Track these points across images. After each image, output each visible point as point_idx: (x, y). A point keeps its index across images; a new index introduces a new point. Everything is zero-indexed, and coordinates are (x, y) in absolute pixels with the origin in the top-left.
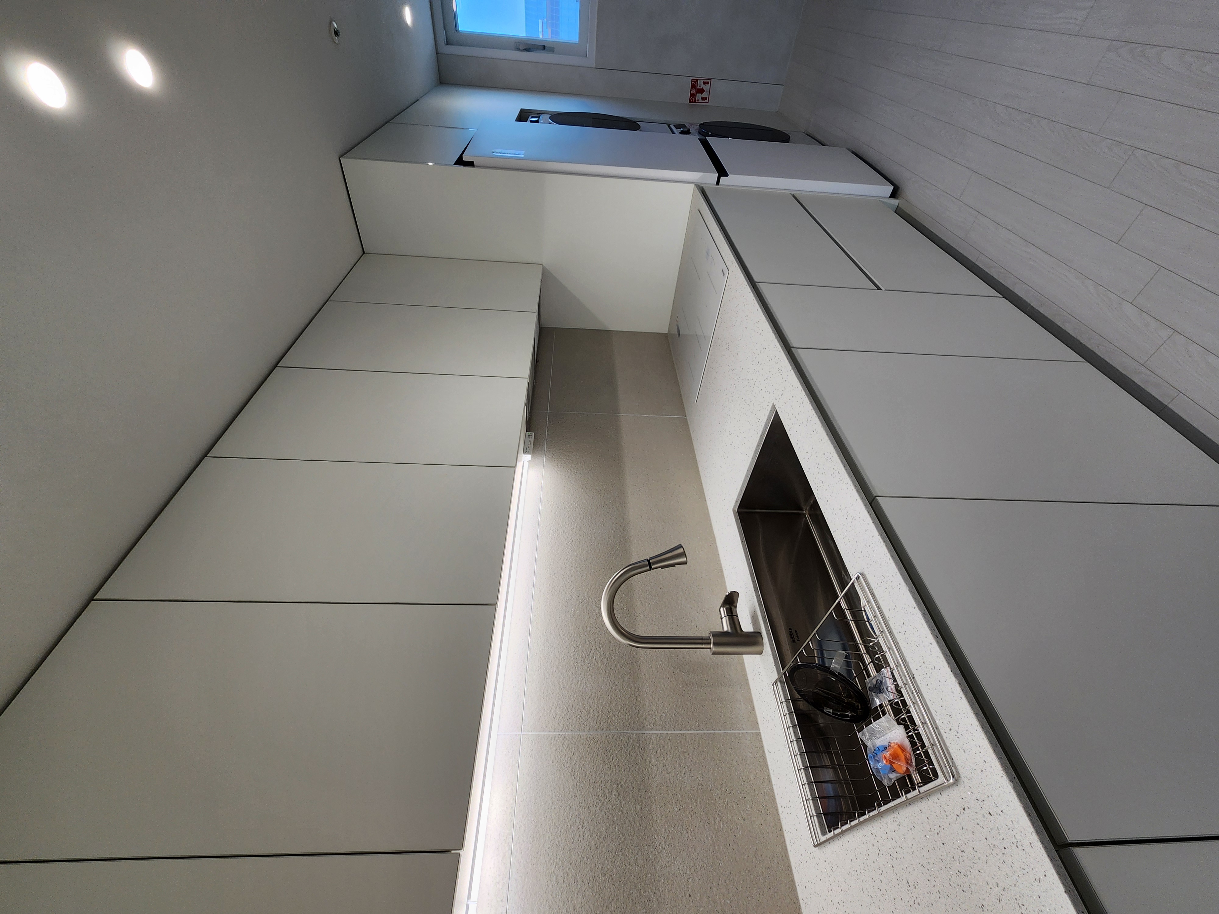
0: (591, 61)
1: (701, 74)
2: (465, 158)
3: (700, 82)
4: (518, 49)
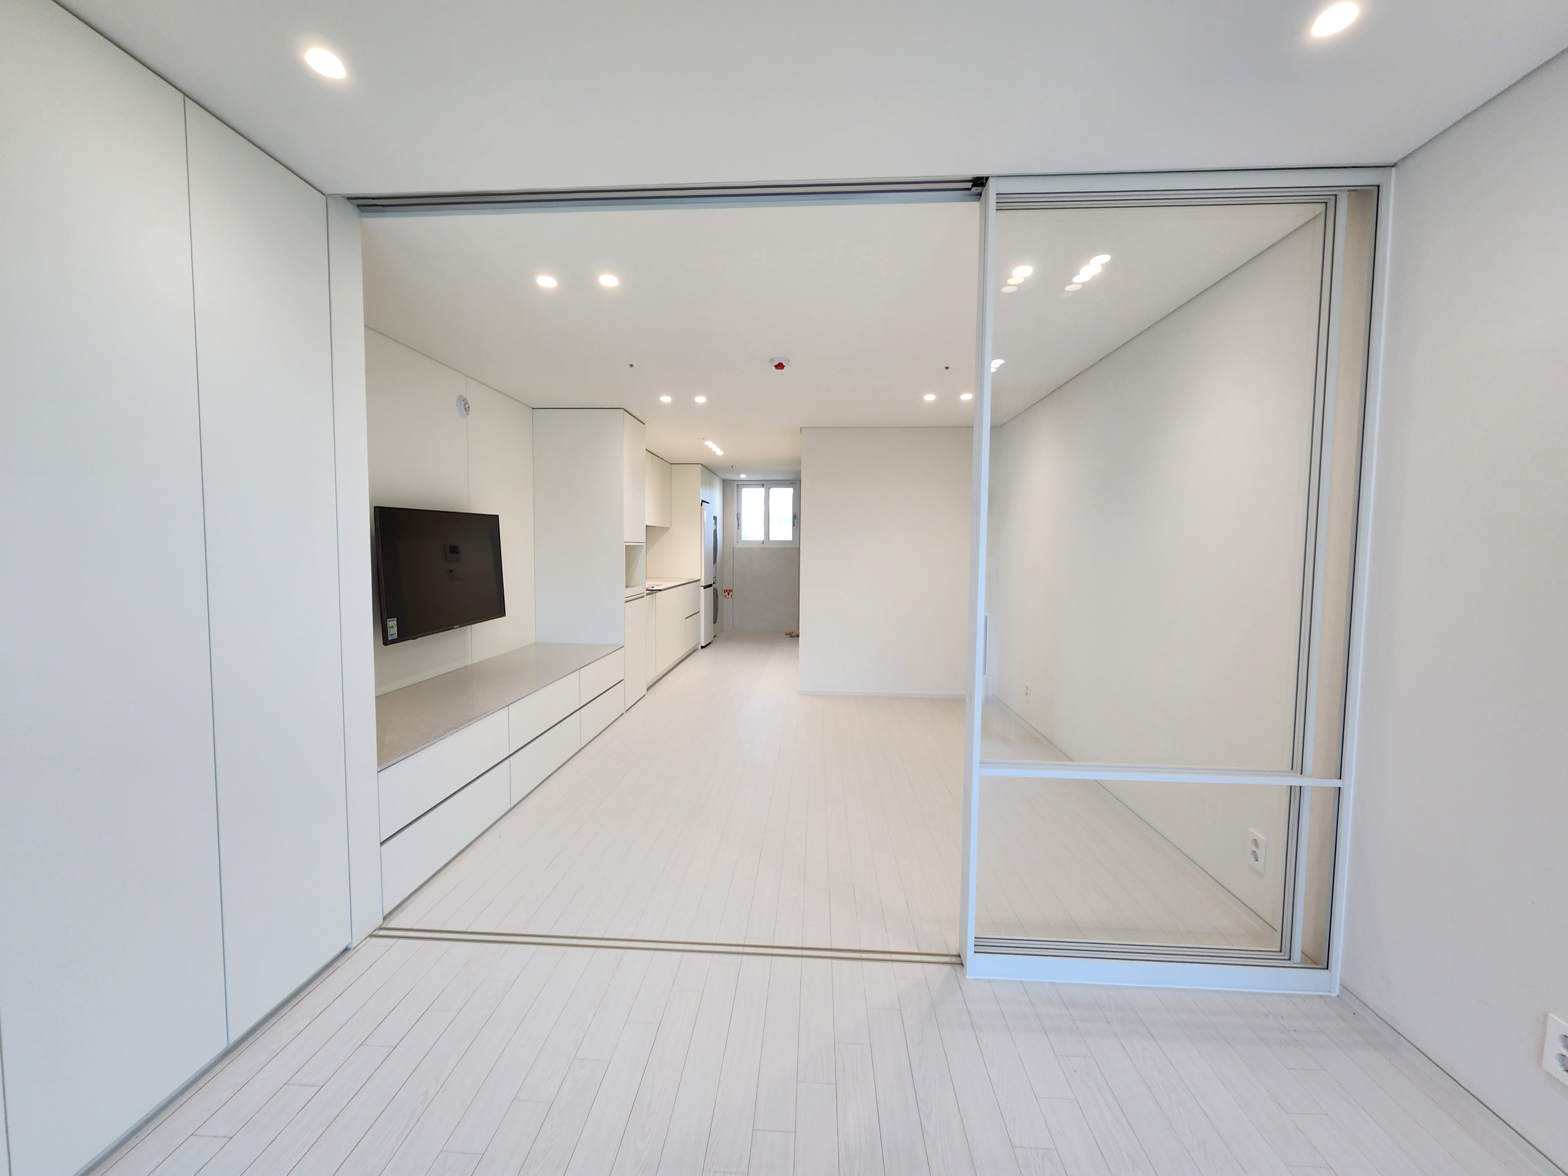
0: (736, 546)
1: (735, 593)
2: (704, 503)
3: (732, 593)
4: (737, 515)
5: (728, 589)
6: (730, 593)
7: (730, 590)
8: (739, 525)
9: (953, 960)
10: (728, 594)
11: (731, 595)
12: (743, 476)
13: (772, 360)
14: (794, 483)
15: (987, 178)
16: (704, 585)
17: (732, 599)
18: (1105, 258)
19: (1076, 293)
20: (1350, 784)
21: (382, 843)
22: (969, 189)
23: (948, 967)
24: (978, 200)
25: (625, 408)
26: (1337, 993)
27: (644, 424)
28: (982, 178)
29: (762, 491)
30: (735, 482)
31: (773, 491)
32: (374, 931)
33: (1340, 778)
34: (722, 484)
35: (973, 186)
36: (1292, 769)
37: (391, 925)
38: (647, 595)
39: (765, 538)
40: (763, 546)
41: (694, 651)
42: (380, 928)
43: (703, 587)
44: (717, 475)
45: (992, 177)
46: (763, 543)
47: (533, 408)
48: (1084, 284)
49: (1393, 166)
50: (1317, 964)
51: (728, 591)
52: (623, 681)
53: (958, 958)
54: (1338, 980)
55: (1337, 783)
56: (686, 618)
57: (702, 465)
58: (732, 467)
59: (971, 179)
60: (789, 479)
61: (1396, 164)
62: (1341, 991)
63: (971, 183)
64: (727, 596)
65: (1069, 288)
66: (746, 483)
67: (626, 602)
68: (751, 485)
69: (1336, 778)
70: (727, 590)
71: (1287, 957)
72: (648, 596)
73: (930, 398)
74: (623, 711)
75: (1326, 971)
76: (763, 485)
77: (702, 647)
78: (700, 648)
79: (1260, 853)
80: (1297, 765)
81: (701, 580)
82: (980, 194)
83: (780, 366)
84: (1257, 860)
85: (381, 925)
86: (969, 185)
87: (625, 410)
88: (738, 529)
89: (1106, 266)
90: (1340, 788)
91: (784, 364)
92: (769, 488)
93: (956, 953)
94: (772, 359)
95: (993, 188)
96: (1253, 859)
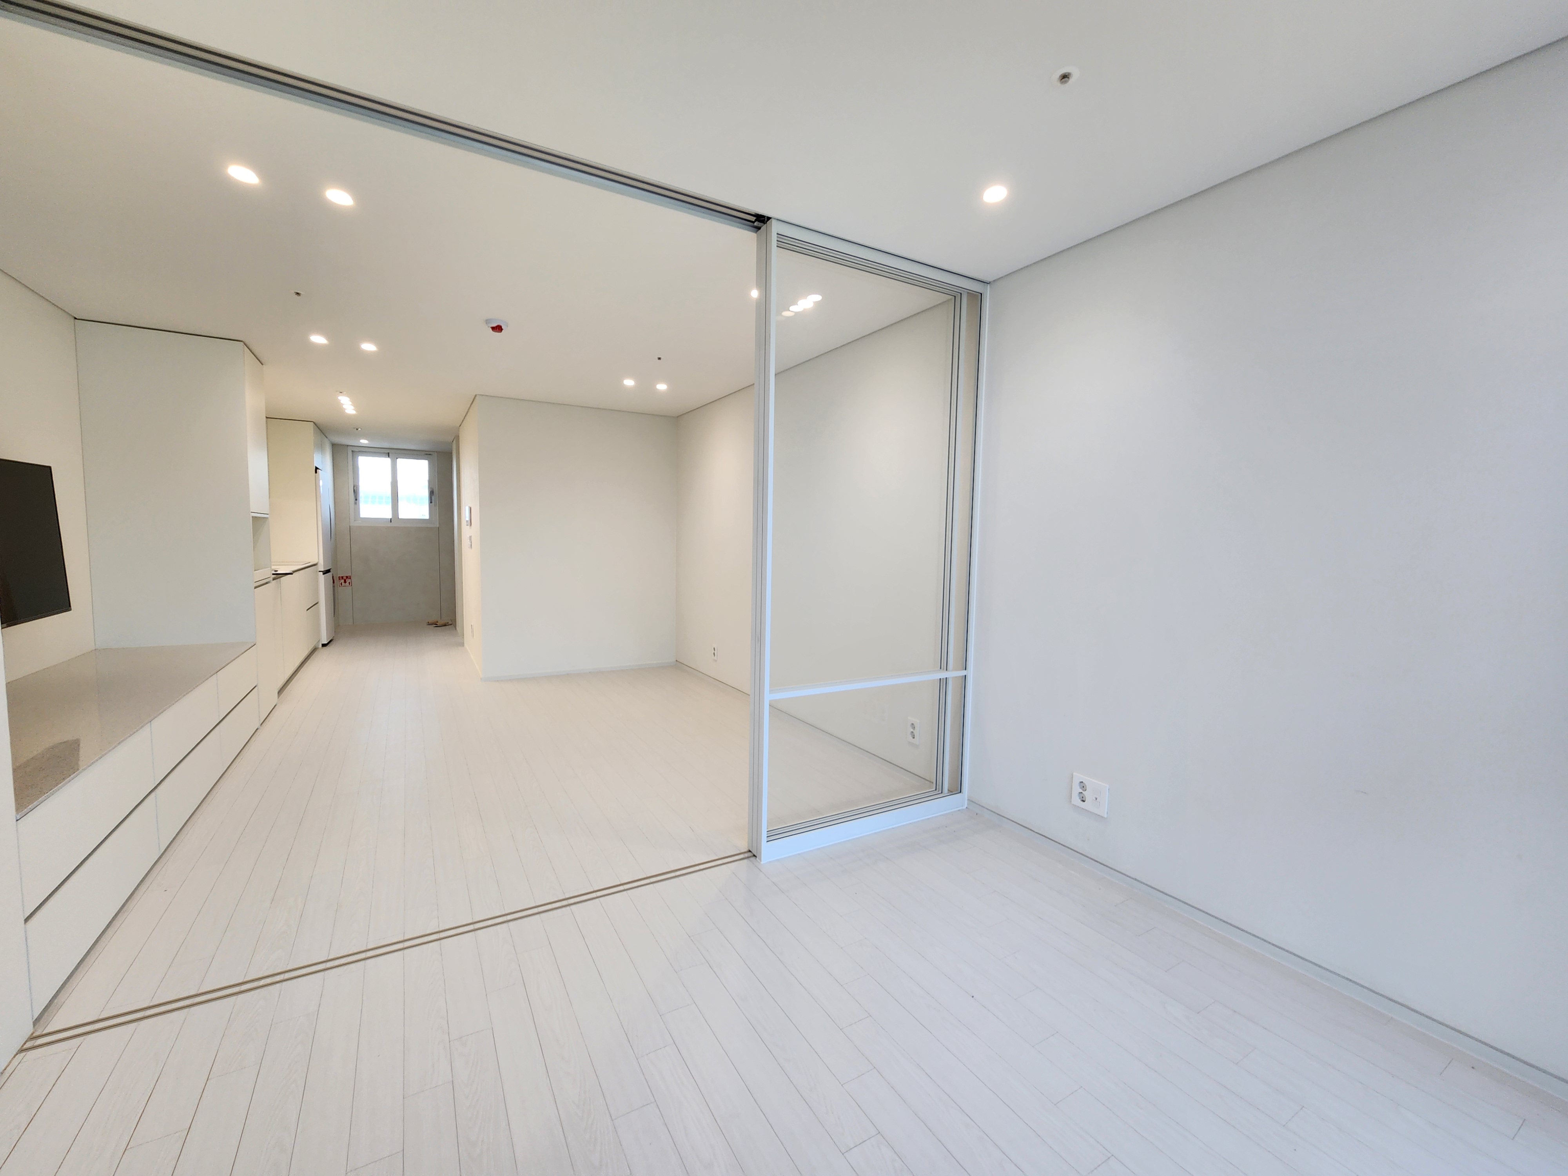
0: (353, 524)
1: (354, 580)
2: (318, 470)
3: (350, 581)
4: (354, 487)
5: (344, 575)
6: (348, 581)
7: (347, 577)
8: (356, 500)
9: (746, 855)
10: (345, 582)
11: (349, 583)
12: (364, 442)
13: (487, 321)
14: (430, 454)
15: (769, 218)
16: (323, 570)
17: (351, 587)
18: (818, 298)
19: (788, 318)
20: (971, 673)
21: (27, 920)
22: (753, 222)
23: (745, 861)
24: (756, 232)
25: (247, 342)
26: (966, 806)
27: (262, 364)
28: (764, 216)
29: (387, 461)
30: (349, 447)
31: (401, 462)
32: (25, 1044)
33: (966, 669)
34: (331, 449)
35: (756, 220)
36: (941, 668)
37: (49, 1029)
38: (274, 579)
39: (392, 516)
40: (390, 525)
41: (314, 650)
42: (32, 1038)
43: (322, 573)
44: (327, 437)
45: (775, 219)
46: (391, 522)
47: (76, 318)
48: (797, 313)
49: (988, 283)
50: (952, 792)
51: (345, 578)
52: (256, 688)
53: (750, 853)
54: (966, 798)
55: (963, 673)
56: (307, 610)
57: (314, 423)
58: (357, 429)
59: (754, 214)
60: (423, 449)
61: (990, 282)
62: (968, 804)
63: (755, 218)
64: (343, 584)
65: (786, 314)
66: (367, 450)
67: (255, 588)
68: (371, 452)
69: (963, 670)
70: (342, 577)
71: (940, 792)
72: (274, 581)
73: (629, 383)
74: (257, 725)
75: (960, 794)
76: (389, 453)
77: (324, 645)
78: (321, 646)
79: (916, 733)
80: (944, 665)
81: (319, 565)
82: (759, 228)
83: (498, 329)
84: (914, 738)
85: (32, 1034)
86: (753, 219)
87: (245, 344)
88: (356, 503)
89: (816, 303)
90: (965, 676)
91: (503, 328)
92: (397, 458)
93: (746, 850)
94: (489, 319)
95: (775, 228)
96: (911, 738)
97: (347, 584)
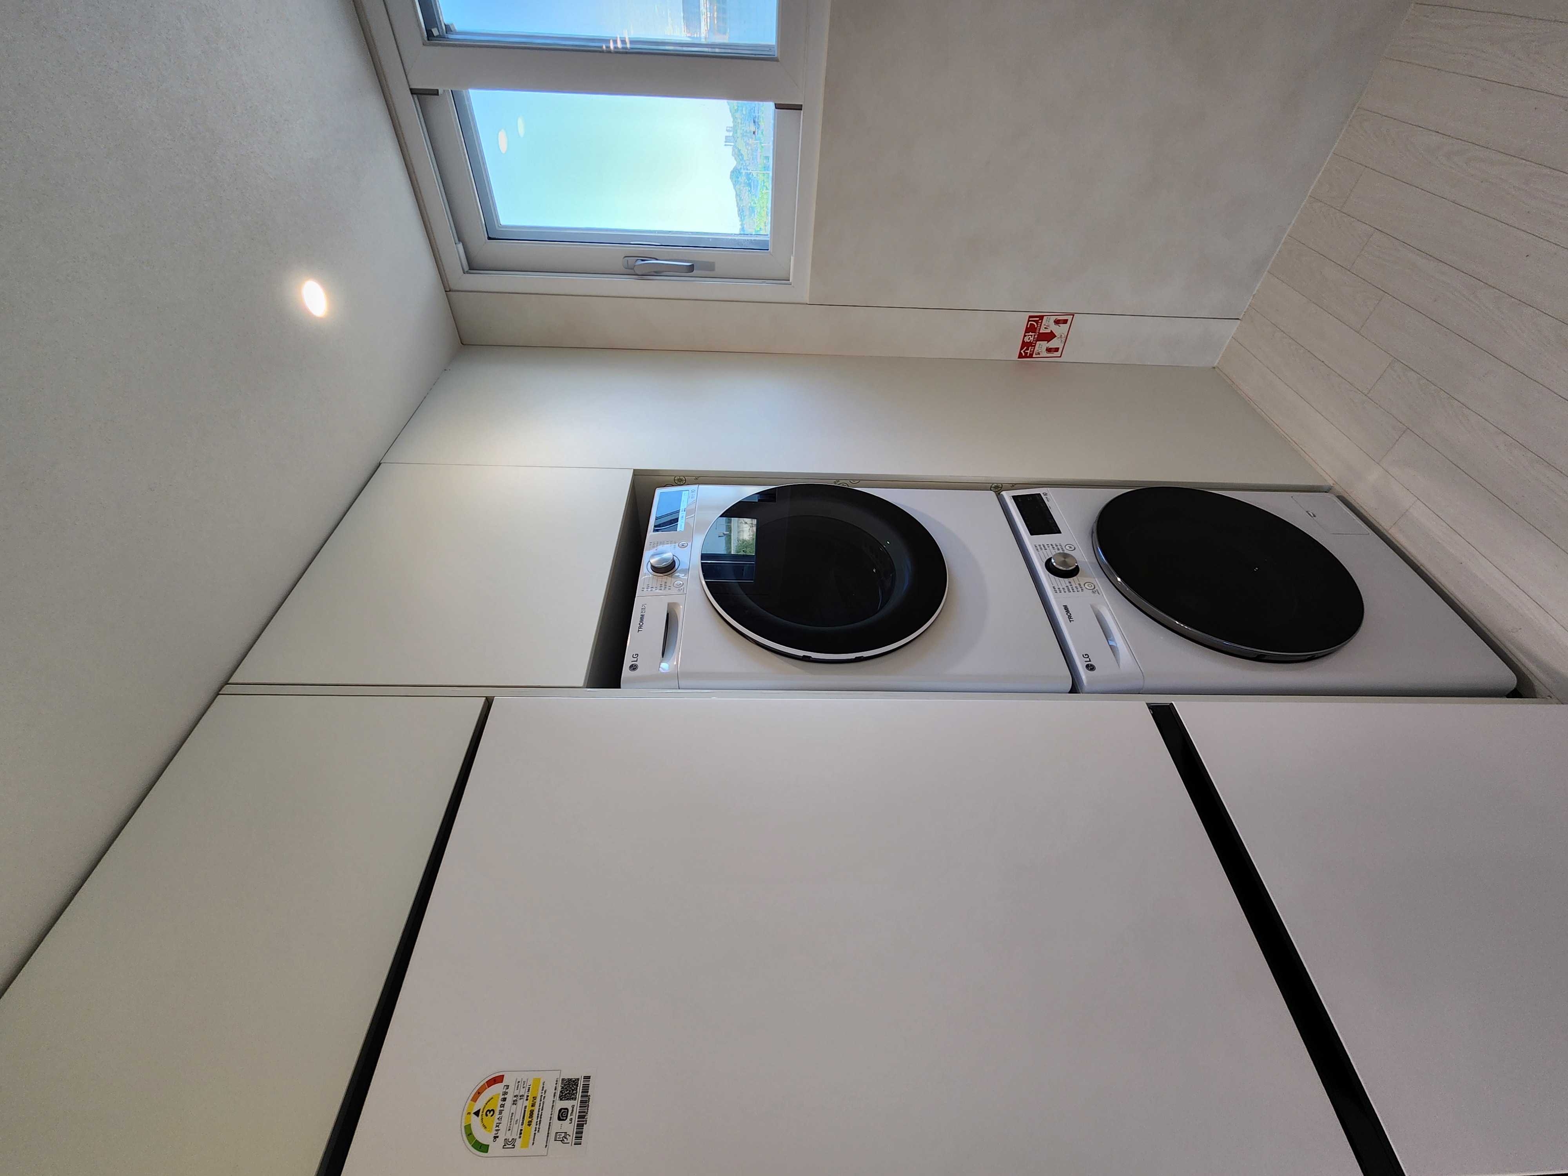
1: (1049, 306)
3: (1047, 320)
7: (1030, 329)
11: (1057, 322)
97: (1058, 330)
